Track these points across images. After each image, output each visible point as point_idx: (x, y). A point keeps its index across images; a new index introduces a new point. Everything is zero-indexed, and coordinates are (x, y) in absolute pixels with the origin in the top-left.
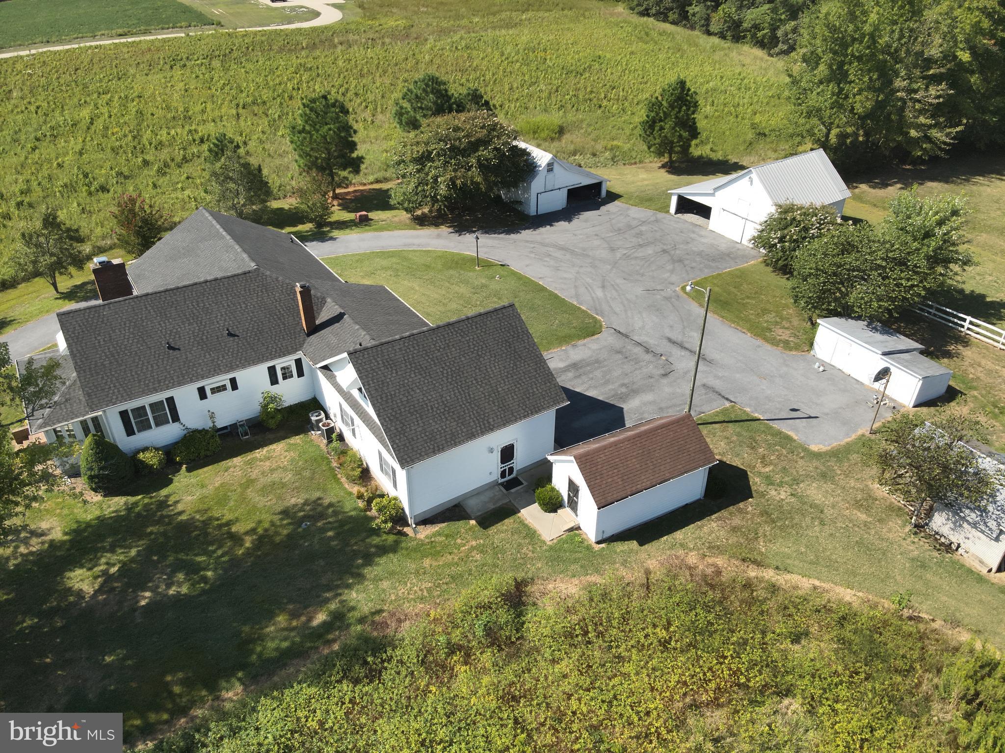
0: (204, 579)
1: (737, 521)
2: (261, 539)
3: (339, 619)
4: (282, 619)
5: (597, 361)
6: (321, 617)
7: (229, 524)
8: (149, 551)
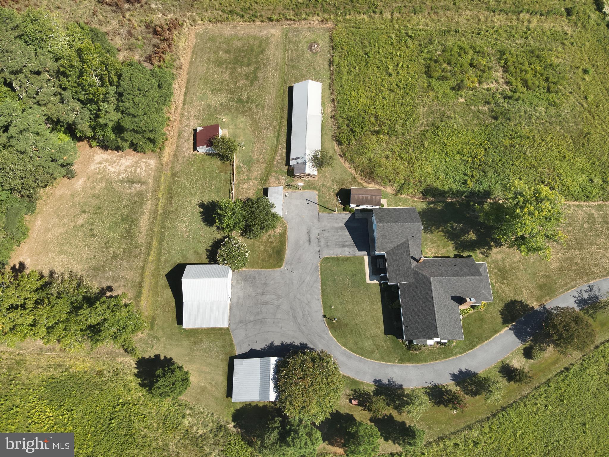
0: (450, 224)
1: (349, 186)
2: (438, 229)
3: (429, 203)
4: (439, 208)
5: (336, 245)
6: (432, 206)
7: (444, 236)
8: (460, 237)
